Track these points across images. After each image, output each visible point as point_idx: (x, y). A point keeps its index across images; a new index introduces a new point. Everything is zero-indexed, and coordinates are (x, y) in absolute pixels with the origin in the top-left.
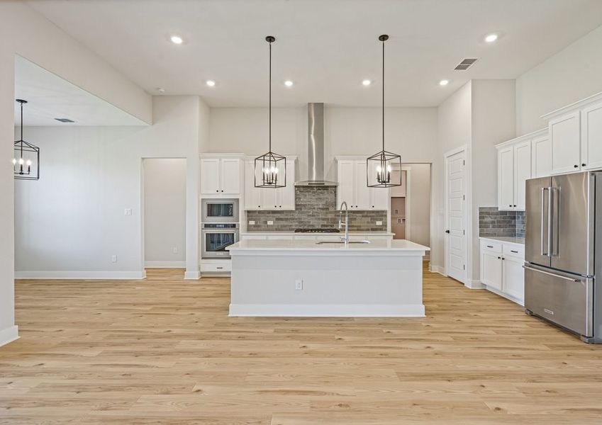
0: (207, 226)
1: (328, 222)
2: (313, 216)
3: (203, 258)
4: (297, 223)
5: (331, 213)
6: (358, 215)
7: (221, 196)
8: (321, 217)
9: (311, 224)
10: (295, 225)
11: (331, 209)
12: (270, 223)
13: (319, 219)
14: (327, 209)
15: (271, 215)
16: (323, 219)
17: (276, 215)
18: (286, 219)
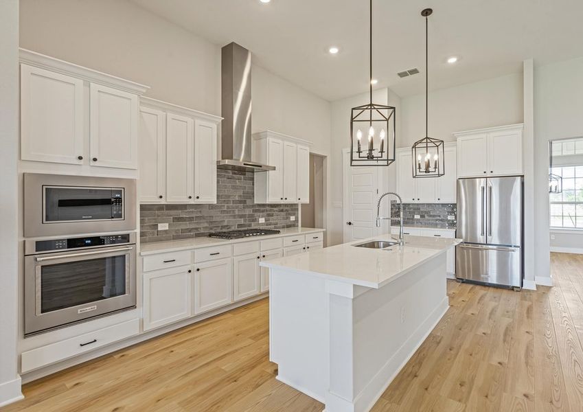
0: (42, 246)
1: (245, 221)
2: (227, 212)
3: (26, 335)
4: (206, 225)
5: (248, 207)
6: (275, 209)
7: (86, 170)
8: (237, 213)
9: (225, 224)
10: (203, 226)
11: (249, 202)
12: (163, 227)
13: (234, 217)
14: (245, 202)
15: (165, 212)
16: (241, 216)
17: (173, 212)
18: (191, 219)
